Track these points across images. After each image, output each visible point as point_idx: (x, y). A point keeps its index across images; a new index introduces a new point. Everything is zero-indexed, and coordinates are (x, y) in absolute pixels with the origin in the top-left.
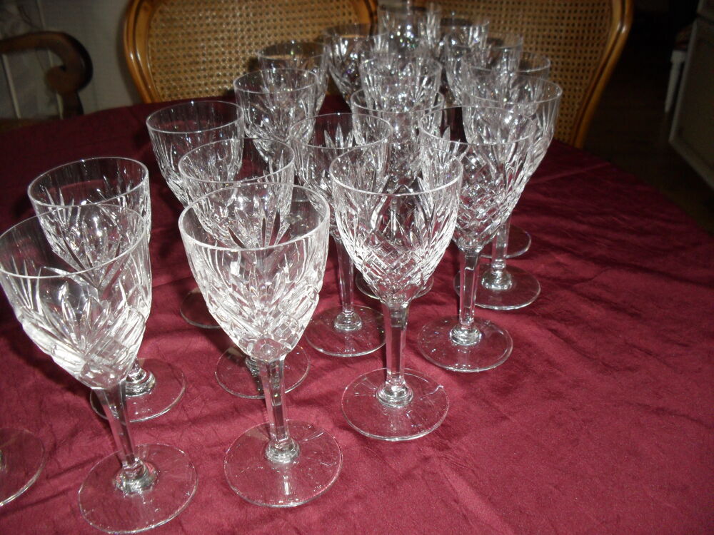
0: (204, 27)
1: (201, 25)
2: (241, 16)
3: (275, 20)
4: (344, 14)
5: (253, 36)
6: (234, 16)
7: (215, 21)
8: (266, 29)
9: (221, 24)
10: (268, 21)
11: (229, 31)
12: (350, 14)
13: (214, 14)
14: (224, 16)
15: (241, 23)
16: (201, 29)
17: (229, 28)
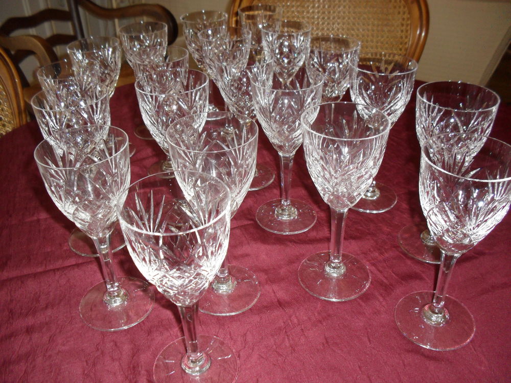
0: (290, 13)
1: (288, 12)
2: (319, 7)
3: (344, 13)
4: (399, 13)
5: (326, 23)
6: (313, 7)
7: (299, 9)
8: (336, 18)
9: (303, 12)
10: (339, 12)
11: (308, 18)
12: (404, 13)
13: (298, 4)
14: (306, 6)
15: (318, 12)
16: (288, 15)
17: (308, 15)
